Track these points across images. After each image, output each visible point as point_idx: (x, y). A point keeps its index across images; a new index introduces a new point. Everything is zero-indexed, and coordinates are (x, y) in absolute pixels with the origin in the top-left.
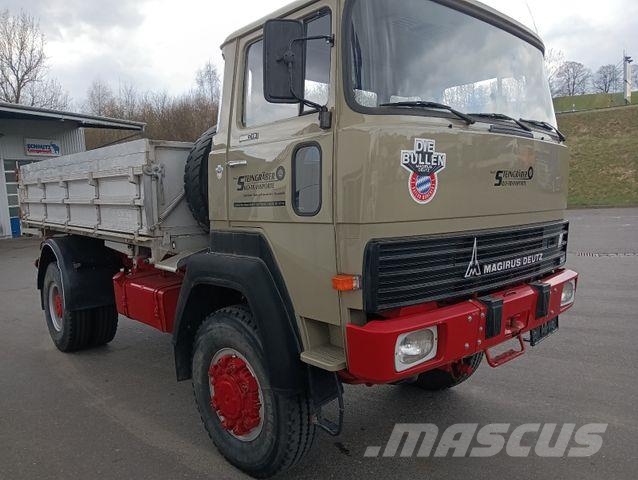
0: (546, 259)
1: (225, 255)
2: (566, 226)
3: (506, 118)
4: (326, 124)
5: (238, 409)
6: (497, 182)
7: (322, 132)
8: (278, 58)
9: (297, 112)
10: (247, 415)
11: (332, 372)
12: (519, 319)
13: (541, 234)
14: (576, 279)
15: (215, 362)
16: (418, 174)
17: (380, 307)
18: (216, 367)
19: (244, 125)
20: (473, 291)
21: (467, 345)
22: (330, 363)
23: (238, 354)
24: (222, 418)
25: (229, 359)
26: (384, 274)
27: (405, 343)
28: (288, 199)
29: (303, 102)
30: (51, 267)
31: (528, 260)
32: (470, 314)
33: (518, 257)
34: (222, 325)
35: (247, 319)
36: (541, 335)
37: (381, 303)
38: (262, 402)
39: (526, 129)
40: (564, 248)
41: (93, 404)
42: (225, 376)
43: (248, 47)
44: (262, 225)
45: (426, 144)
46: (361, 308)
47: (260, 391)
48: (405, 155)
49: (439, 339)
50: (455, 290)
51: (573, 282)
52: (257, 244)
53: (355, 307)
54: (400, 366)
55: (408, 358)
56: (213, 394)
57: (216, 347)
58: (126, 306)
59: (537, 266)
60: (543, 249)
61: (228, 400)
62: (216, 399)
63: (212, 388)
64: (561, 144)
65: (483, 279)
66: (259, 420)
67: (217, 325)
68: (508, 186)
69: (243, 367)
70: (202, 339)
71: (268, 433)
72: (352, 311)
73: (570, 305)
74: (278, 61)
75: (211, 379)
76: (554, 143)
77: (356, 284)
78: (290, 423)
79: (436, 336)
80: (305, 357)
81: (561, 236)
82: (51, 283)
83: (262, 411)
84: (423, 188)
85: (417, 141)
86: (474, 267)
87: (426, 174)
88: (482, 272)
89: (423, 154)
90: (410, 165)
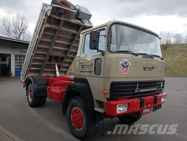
0: (157, 89)
1: (77, 84)
2: (164, 81)
3: (147, 54)
4: (103, 55)
5: (78, 122)
6: (144, 70)
7: (102, 56)
8: (93, 40)
9: (97, 51)
10: (80, 124)
11: (102, 113)
12: (149, 104)
13: (156, 83)
14: (166, 95)
15: (73, 110)
16: (124, 67)
17: (114, 98)
18: (73, 111)
19: (84, 53)
20: (137, 96)
21: (135, 109)
22: (101, 111)
23: (79, 108)
24: (73, 125)
25: (76, 109)
26: (115, 90)
27: (119, 107)
28: (93, 71)
29: (98, 50)
30: (30, 85)
31: (152, 89)
32: (136, 101)
33: (149, 88)
34: (75, 101)
35: (81, 99)
36: (156, 109)
37: (114, 97)
38: (84, 120)
39: (152, 57)
40: (163, 87)
41: (39, 120)
42: (75, 114)
43: (86, 35)
44: (87, 77)
45: (126, 60)
46: (109, 98)
47: (84, 118)
48: (121, 63)
49: (128, 107)
50: (132, 95)
51: (165, 96)
52: (85, 81)
53: (108, 97)
54: (118, 112)
55: (120, 110)
56: (72, 118)
57: (73, 106)
58: (50, 96)
59: (155, 91)
60: (157, 87)
61: (75, 120)
62: (72, 120)
63: (71, 117)
64: (163, 61)
65: (140, 93)
66: (83, 125)
67: (74, 101)
68: (147, 71)
69: (80, 112)
70: (70, 104)
71: (85, 128)
72: (107, 98)
73: (165, 102)
74: (93, 41)
75: (72, 115)
76: (161, 60)
77: (108, 92)
78: (90, 126)
79: (127, 106)
80: (95, 109)
81: (162, 84)
82: (30, 89)
83: (84, 123)
84: (125, 70)
85: (124, 60)
86: (137, 90)
87: (126, 67)
88: (140, 91)
89: (125, 62)
90: (122, 65)
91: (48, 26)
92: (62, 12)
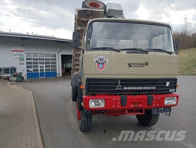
6: (129, 66)
12: (139, 104)
16: (99, 64)
31: (146, 88)
32: (114, 99)
37: (89, 92)
39: (146, 52)
40: (175, 87)
45: (101, 57)
48: (95, 60)
50: (113, 92)
51: (175, 98)
59: (152, 90)
60: (156, 86)
65: (124, 91)
68: (134, 67)
73: (175, 105)
77: (84, 87)
79: (104, 102)
84: (101, 67)
85: (99, 56)
86: (119, 87)
87: (102, 64)
88: (123, 89)
89: (101, 59)
90: (97, 62)
91: (79, 29)
92: (89, 14)
